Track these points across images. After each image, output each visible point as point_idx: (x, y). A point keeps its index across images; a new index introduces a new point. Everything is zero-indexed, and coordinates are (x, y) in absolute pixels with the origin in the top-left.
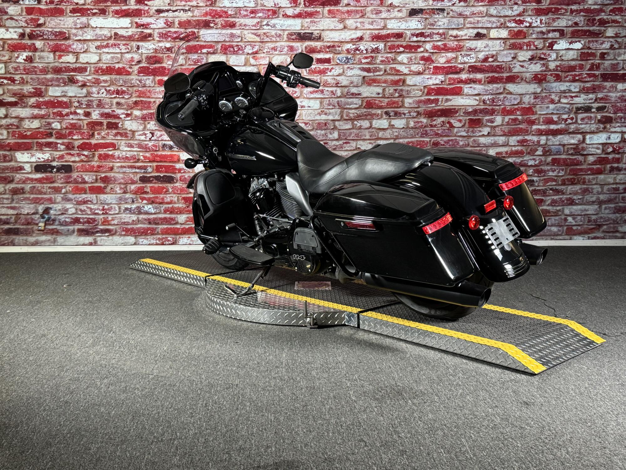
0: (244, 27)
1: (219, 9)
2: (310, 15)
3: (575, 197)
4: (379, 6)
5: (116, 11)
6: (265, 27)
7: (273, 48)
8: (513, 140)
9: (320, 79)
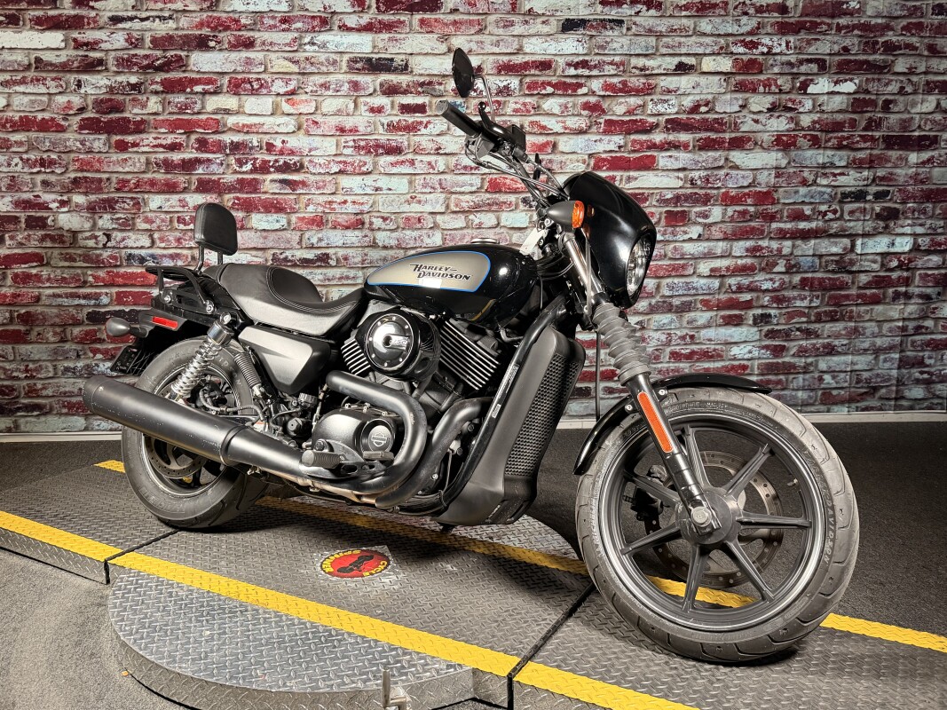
0: (268, 46)
1: (224, 15)
2: (389, 27)
3: (836, 342)
4: (509, 13)
5: (38, 18)
6: (307, 47)
7: (322, 85)
8: (740, 247)
9: (408, 141)
